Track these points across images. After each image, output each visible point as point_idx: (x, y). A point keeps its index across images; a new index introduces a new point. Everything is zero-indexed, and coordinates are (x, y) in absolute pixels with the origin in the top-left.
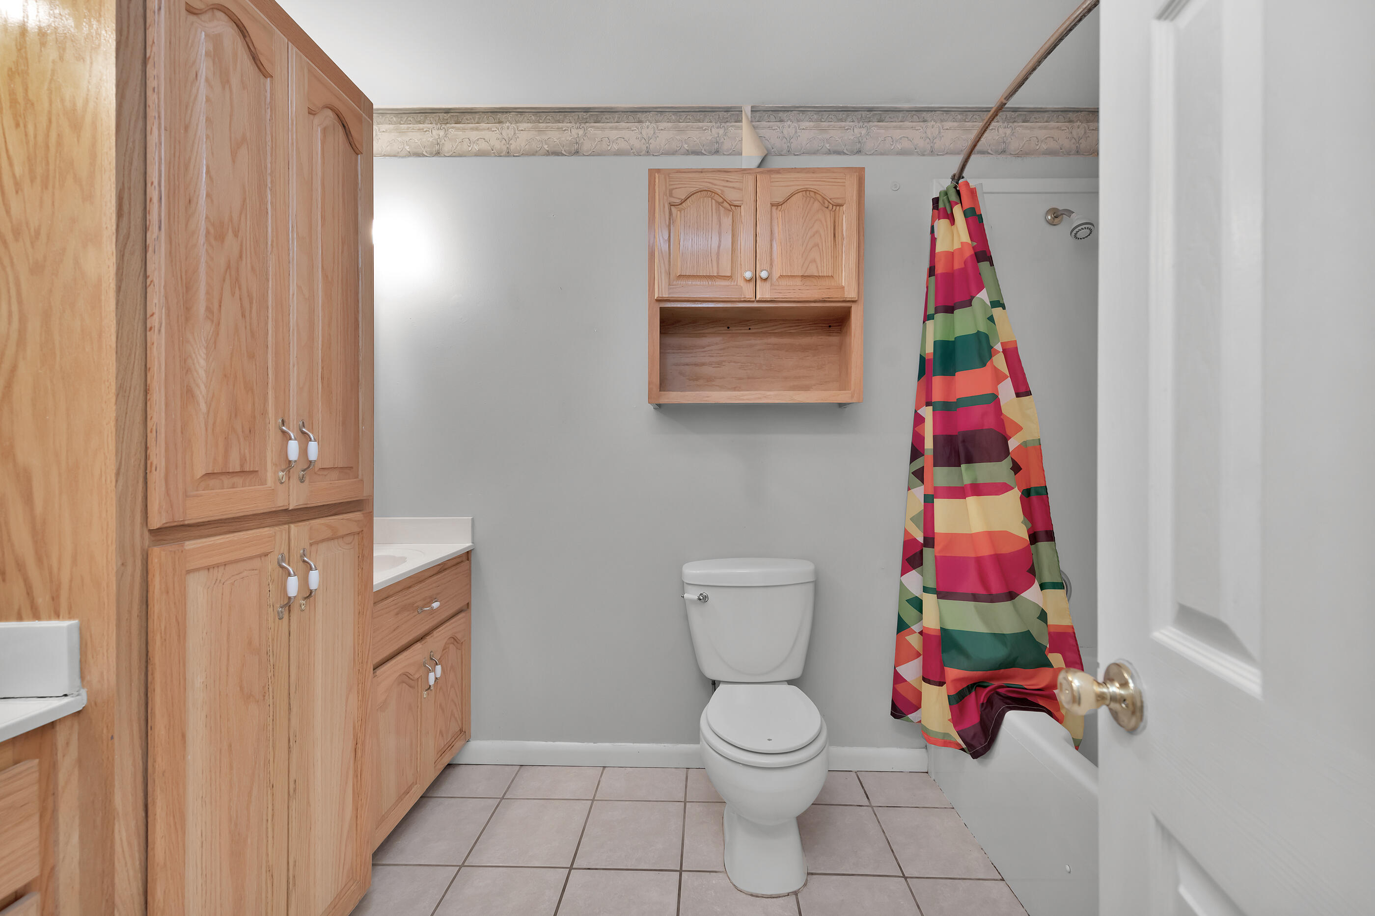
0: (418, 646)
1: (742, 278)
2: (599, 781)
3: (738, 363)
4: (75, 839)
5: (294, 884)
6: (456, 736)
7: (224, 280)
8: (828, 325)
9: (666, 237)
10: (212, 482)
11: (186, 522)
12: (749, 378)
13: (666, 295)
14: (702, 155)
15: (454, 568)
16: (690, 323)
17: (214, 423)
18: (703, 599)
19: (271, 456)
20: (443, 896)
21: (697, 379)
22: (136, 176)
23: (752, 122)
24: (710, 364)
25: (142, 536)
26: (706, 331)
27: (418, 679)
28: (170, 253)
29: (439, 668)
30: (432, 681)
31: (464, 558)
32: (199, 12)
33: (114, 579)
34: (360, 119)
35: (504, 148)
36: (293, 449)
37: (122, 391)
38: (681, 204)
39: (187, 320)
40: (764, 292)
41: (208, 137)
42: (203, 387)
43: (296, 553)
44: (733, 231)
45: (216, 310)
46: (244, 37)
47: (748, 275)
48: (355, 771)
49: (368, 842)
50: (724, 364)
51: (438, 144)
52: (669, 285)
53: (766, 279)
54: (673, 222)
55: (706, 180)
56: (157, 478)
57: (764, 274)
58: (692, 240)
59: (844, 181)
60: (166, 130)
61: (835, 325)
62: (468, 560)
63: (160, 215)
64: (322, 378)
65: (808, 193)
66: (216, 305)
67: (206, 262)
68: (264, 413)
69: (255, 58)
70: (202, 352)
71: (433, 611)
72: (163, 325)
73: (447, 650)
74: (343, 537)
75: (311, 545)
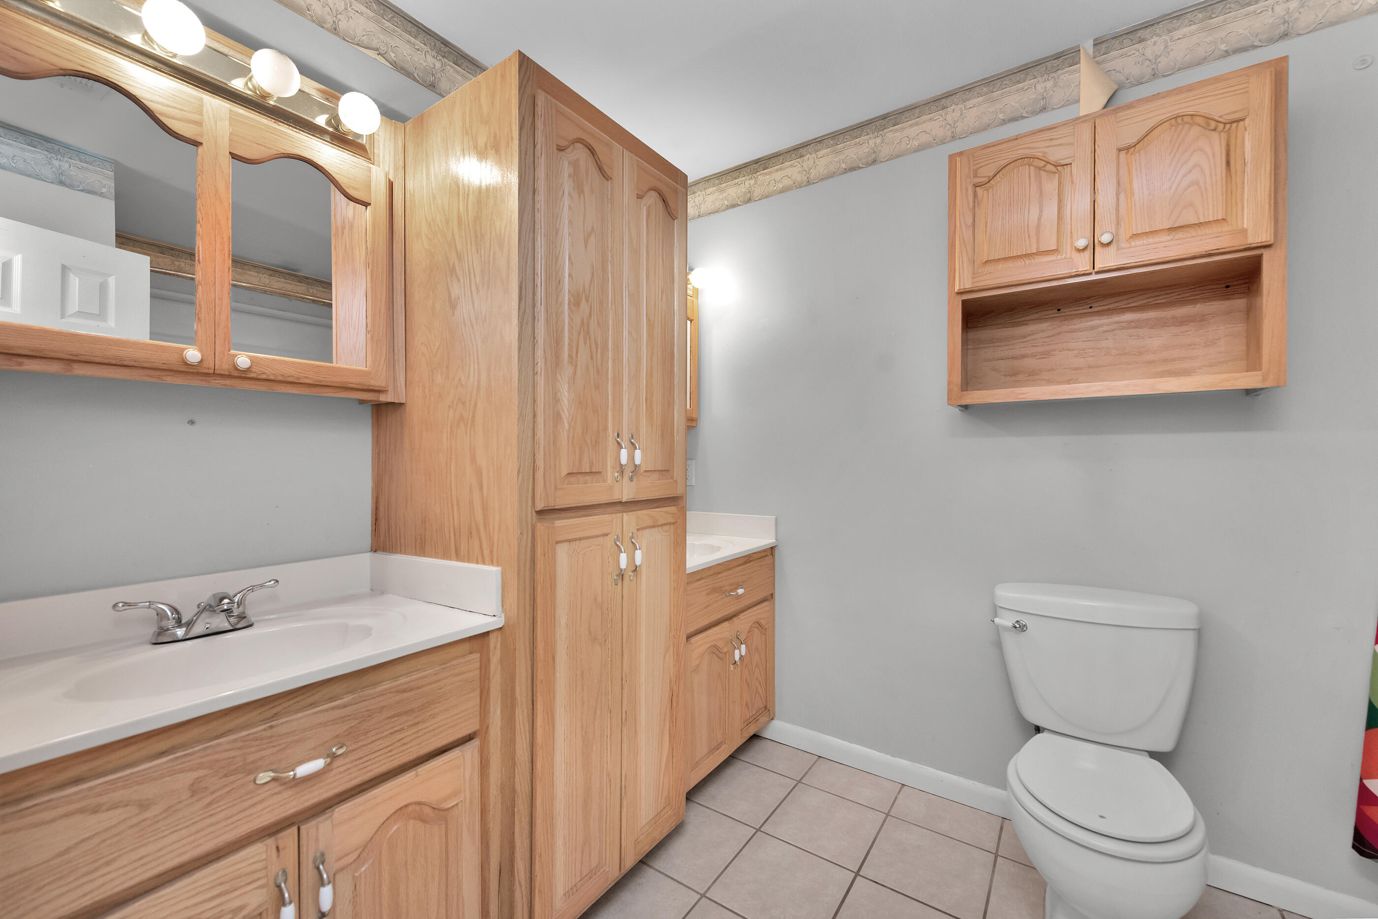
0: (726, 624)
1: (1074, 249)
2: (896, 798)
3: (1073, 350)
4: (499, 712)
5: (625, 793)
6: (760, 712)
7: (580, 334)
8: (1224, 286)
9: (970, 221)
10: (572, 479)
11: (556, 507)
12: (1090, 367)
13: (968, 285)
14: (1022, 119)
15: (759, 561)
16: (1006, 311)
17: (573, 437)
18: (1020, 628)
19: (610, 463)
20: (741, 850)
21: (1015, 374)
22: (529, 271)
23: (1094, 57)
24: (1033, 356)
25: (532, 516)
26: (1027, 318)
27: (726, 653)
28: (547, 319)
29: (743, 647)
30: (737, 658)
31: (769, 553)
32: (564, 148)
33: (516, 542)
34: (676, 191)
35: (805, 178)
36: (624, 454)
37: (521, 417)
38: (989, 182)
39: (557, 365)
40: (1107, 259)
41: (570, 234)
42: (566, 410)
43: (627, 534)
44: (1059, 195)
45: (574, 356)
46: (593, 155)
47: (1081, 243)
48: (672, 718)
49: (681, 779)
50: (1053, 353)
51: (749, 192)
52: (974, 274)
53: (1109, 244)
54: (978, 205)
55: (1022, 147)
56: (540, 474)
57: (1106, 238)
58: (1003, 218)
59: (1246, 85)
60: (544, 236)
61: (1236, 283)
62: (772, 555)
63: (541, 295)
64: (646, 400)
65: (1179, 120)
66: (574, 352)
67: (569, 323)
68: (606, 429)
69: (600, 169)
70: (565, 386)
71: (739, 597)
72: (543, 370)
73: (752, 632)
74: (662, 525)
75: (638, 530)
